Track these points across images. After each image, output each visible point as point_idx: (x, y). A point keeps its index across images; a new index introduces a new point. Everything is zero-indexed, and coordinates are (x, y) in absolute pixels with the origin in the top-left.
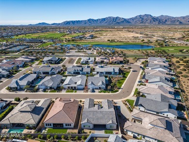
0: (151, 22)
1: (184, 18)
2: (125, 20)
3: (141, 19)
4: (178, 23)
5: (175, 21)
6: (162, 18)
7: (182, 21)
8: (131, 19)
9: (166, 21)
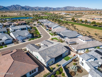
0: (21, 9)
1: (36, 7)
2: (4, 7)
3: (15, 7)
4: (34, 10)
5: (33, 9)
6: (27, 7)
7: (36, 9)
8: (8, 7)
9: (29, 9)
